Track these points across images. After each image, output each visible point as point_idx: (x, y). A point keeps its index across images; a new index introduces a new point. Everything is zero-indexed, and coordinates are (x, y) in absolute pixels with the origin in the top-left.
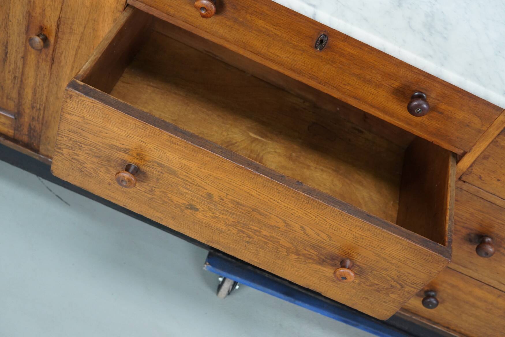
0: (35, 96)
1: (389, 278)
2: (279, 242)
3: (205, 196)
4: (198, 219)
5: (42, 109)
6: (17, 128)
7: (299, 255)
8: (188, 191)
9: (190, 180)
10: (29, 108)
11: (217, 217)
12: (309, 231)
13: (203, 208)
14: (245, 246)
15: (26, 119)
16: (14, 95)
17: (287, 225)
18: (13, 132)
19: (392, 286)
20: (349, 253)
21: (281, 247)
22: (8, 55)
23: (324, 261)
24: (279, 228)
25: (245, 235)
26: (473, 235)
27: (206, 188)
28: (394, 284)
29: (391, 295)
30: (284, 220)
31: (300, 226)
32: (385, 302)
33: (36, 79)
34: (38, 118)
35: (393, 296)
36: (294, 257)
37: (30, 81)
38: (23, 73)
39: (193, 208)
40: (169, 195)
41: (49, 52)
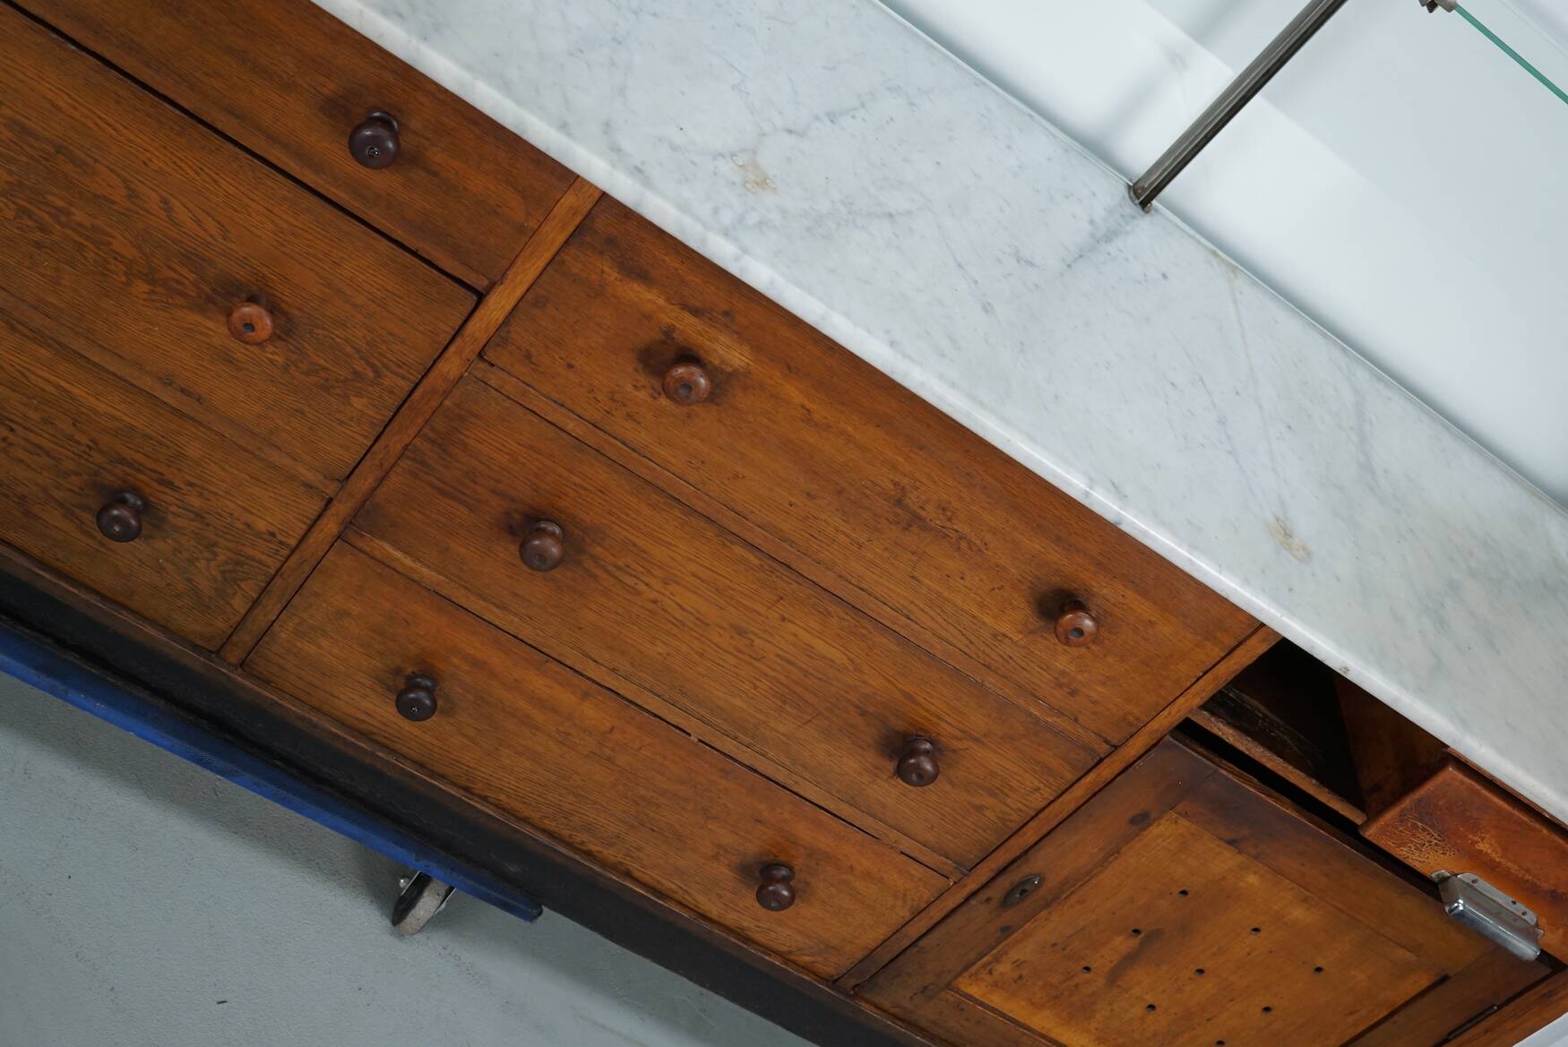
1: (349, 349)
2: (110, 243)
7: (152, 282)
12: (180, 213)
14: (31, 257)
17: (133, 195)
19: (355, 373)
20: (264, 276)
21: (116, 259)
23: (209, 300)
24: (114, 202)
25: (30, 223)
26: (517, 516)
28: (360, 366)
29: (354, 400)
30: (124, 181)
31: (162, 197)
32: (341, 423)
35: (357, 402)
36: (142, 287)
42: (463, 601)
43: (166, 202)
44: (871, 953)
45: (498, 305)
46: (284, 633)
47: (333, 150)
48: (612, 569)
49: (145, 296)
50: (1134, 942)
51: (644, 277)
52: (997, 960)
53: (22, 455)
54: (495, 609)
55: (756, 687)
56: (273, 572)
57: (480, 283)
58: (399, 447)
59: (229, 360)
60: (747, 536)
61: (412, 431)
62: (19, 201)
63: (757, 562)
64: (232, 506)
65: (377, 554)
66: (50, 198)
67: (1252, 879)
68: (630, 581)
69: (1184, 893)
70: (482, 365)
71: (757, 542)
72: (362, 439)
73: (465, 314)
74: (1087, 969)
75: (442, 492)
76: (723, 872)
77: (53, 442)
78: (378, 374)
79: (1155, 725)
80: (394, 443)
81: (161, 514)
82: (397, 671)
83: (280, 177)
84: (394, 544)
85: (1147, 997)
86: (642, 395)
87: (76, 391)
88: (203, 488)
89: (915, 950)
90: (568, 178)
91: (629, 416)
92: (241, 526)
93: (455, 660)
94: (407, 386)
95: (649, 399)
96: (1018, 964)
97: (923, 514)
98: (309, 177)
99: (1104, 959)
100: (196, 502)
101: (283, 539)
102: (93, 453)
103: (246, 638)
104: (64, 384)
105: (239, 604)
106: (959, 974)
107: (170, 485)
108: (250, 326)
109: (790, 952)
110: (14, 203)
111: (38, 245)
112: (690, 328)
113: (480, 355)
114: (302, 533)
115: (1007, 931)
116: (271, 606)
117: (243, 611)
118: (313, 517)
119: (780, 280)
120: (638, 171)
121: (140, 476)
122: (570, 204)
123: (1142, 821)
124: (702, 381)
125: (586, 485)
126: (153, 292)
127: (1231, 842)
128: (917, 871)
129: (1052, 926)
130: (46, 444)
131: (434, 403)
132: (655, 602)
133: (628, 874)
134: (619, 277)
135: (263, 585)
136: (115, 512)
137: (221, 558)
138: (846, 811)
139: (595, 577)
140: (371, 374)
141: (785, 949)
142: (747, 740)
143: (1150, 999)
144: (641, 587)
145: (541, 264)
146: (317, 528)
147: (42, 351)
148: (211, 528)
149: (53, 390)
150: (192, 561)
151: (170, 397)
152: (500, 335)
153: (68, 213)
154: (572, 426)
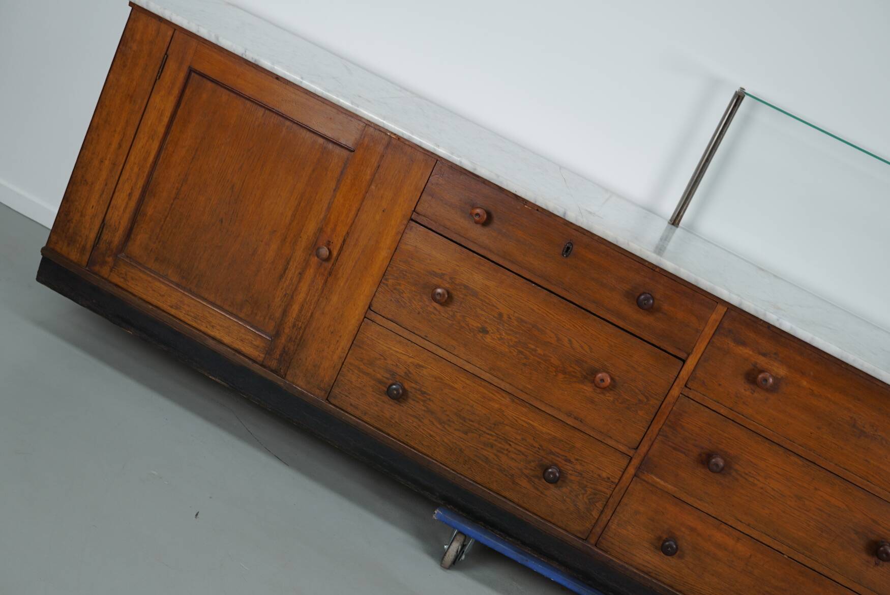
0: (300, 313)
1: (637, 391)
2: (550, 360)
3: (496, 315)
4: (486, 343)
5: (303, 327)
6: (269, 352)
7: (564, 373)
8: (483, 313)
9: (487, 301)
10: (289, 328)
11: (503, 339)
13: (493, 330)
14: (522, 370)
15: (283, 340)
16: (278, 314)
17: (559, 340)
18: (263, 356)
19: (640, 400)
21: (552, 366)
22: (287, 271)
23: (585, 378)
24: (551, 344)
25: (523, 356)
27: (499, 307)
28: (641, 397)
29: (639, 412)
30: (556, 335)
31: (568, 339)
32: (635, 423)
33: (307, 295)
34: (296, 338)
35: (641, 413)
36: (561, 376)
37: (301, 297)
38: (296, 289)
39: (484, 331)
40: (468, 319)
41: (329, 265)
42: (684, 499)
43: (570, 340)
45: (691, 363)
46: (613, 526)
47: (629, 310)
48: (743, 475)
49: (562, 380)
51: (744, 344)
53: (513, 456)
54: (698, 501)
56: (608, 496)
57: (683, 355)
58: (657, 429)
59: (593, 402)
60: (795, 451)
61: (662, 423)
62: (519, 349)
63: (800, 462)
64: (592, 467)
65: (650, 481)
66: (529, 345)
68: (751, 479)
70: (687, 389)
71: (800, 453)
72: (643, 429)
73: (679, 369)
75: (674, 449)
77: (525, 448)
78: (648, 399)
80: (655, 428)
81: (565, 475)
82: (659, 538)
83: (610, 325)
84: (656, 475)
86: (748, 393)
87: (535, 424)
88: (582, 461)
90: (715, 301)
91: (744, 403)
92: (597, 476)
93: (683, 529)
94: (659, 403)
95: (751, 394)
97: (865, 430)
98: (621, 324)
100: (579, 467)
101: (613, 480)
102: (540, 451)
103: (598, 530)
104: (531, 422)
105: (595, 514)
107: (570, 461)
108: (602, 380)
110: (517, 349)
111: (525, 365)
112: (762, 361)
113: (686, 386)
114: (620, 476)
116: (609, 512)
117: (597, 517)
118: (624, 468)
120: (739, 295)
121: (558, 459)
122: (716, 316)
124: (771, 381)
125: (730, 437)
126: (565, 378)
130: (523, 450)
131: (670, 409)
132: (762, 488)
134: (735, 345)
135: (605, 503)
136: (550, 470)
137: (589, 492)
139: (737, 480)
140: (646, 400)
142: (807, 553)
144: (756, 482)
145: (706, 344)
146: (626, 472)
147: (524, 409)
148: (585, 479)
149: (527, 425)
150: (576, 496)
151: (570, 421)
152: (693, 376)
153: (535, 350)
154: (722, 411)
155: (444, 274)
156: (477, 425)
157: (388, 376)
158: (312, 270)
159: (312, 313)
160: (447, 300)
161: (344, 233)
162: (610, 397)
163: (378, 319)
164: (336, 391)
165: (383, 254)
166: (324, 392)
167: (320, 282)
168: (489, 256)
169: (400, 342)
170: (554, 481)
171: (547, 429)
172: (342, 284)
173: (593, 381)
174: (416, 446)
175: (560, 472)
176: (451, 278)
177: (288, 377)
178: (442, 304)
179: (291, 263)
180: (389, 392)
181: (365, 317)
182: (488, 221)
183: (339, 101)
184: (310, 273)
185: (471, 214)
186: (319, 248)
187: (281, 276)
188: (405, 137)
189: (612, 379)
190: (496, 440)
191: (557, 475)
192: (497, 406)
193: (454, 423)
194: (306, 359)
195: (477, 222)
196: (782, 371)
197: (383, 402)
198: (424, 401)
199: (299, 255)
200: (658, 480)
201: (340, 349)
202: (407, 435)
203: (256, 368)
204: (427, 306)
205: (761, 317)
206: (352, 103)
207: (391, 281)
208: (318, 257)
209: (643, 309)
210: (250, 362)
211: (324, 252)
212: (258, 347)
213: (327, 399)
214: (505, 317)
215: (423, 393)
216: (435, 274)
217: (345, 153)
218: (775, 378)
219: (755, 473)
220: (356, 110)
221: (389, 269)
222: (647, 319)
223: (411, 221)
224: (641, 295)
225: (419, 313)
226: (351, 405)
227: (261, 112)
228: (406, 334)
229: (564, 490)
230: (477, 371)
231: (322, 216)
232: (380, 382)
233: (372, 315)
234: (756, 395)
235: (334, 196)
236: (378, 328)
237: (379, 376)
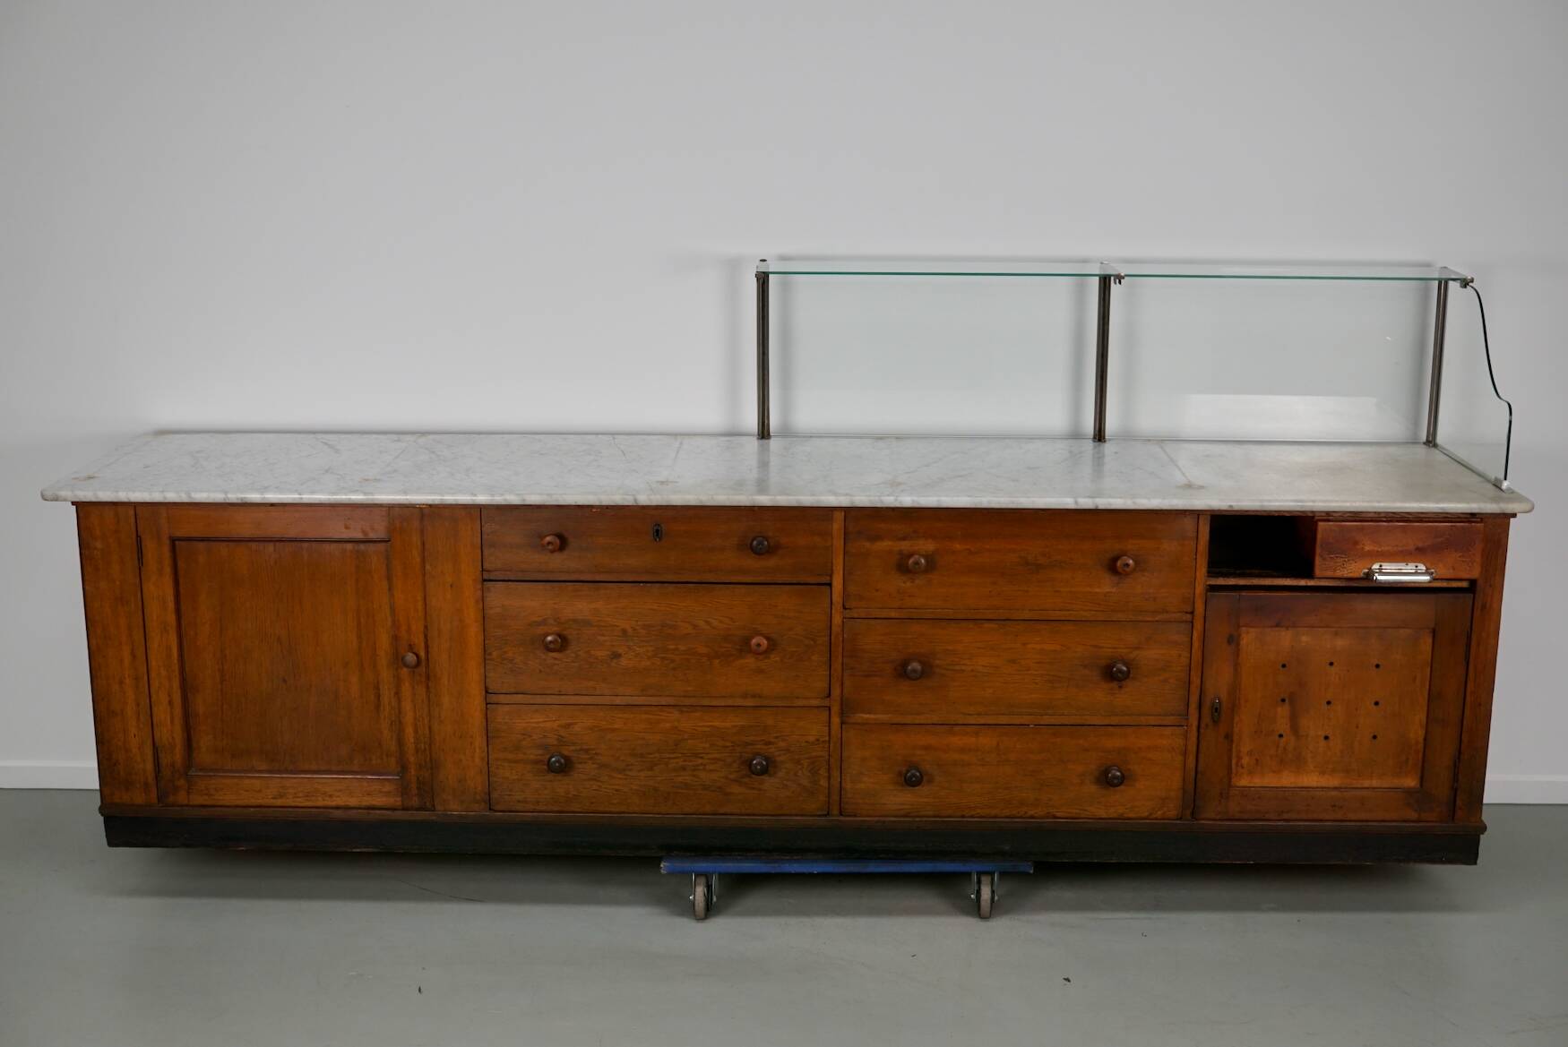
0: (417, 734)
1: (800, 638)
2: (697, 652)
3: (620, 634)
4: (624, 668)
5: (427, 748)
6: (404, 790)
7: (718, 657)
8: (606, 638)
10: (413, 755)
11: (638, 654)
12: (715, 623)
13: (624, 650)
14: (674, 675)
15: (412, 771)
16: (394, 748)
17: (695, 626)
18: (399, 799)
19: (807, 646)
20: (753, 624)
21: (702, 656)
23: (741, 651)
24: (689, 634)
25: (668, 662)
27: (618, 624)
28: (806, 642)
29: (812, 658)
30: (690, 623)
31: (704, 620)
32: (814, 671)
33: (415, 712)
34: (425, 761)
35: (815, 658)
36: (717, 662)
37: (409, 718)
38: (400, 712)
39: (617, 656)
40: (593, 652)
41: (422, 669)
42: (902, 721)
43: (706, 622)
44: (1184, 791)
45: (837, 583)
46: (848, 786)
47: (751, 562)
48: (947, 667)
49: (719, 665)
50: (1287, 706)
51: (878, 538)
52: (1239, 758)
53: (712, 767)
54: (916, 716)
55: (1036, 683)
56: (827, 757)
57: (825, 580)
58: (840, 666)
59: (761, 671)
60: (984, 617)
61: (840, 657)
62: (660, 655)
63: (995, 626)
64: (795, 737)
65: (860, 721)
66: (669, 647)
67: (1304, 638)
68: (957, 668)
69: (1284, 666)
70: (848, 611)
71: (990, 617)
72: (825, 673)
73: (830, 595)
74: (1281, 736)
75: (866, 676)
76: (1092, 788)
77: (719, 753)
78: (815, 641)
79: (1198, 591)
80: (837, 666)
81: (772, 759)
82: (900, 774)
83: (739, 586)
84: (863, 712)
85: (1320, 733)
86: (908, 584)
87: (716, 724)
88: (781, 736)
89: (1199, 776)
90: (828, 512)
91: (910, 596)
92: (804, 745)
93: (918, 752)
94: (827, 639)
95: (912, 584)
96: (1250, 753)
97: (1039, 562)
98: (748, 579)
99: (1282, 725)
100: (782, 744)
101: (823, 740)
102: (735, 748)
103: (835, 797)
104: (711, 724)
105: (824, 783)
106: (1230, 779)
107: (770, 743)
108: (759, 645)
109: (1151, 814)
110: (659, 657)
111: (674, 669)
112: (905, 546)
113: (845, 608)
114: (827, 731)
115: (1229, 737)
116: (836, 773)
117: (827, 785)
118: (827, 721)
119: (915, 498)
120: (847, 495)
121: (756, 747)
122: (837, 525)
123: (1233, 640)
124: (923, 561)
125: (914, 637)
126: (721, 661)
127: (1277, 626)
128: (1168, 731)
129: (1245, 723)
130: (717, 756)
131: (841, 639)
132: (972, 671)
133: (1055, 817)
134: (870, 544)
135: (827, 767)
136: (755, 762)
137: (805, 764)
138: (1115, 720)
139: (944, 675)
140: (812, 643)
141: (1146, 814)
142: (1050, 712)
143: (1322, 733)
144: (963, 668)
145: (841, 557)
146: (832, 725)
147: (696, 714)
148: (794, 753)
149: (708, 729)
150: (796, 775)
151: (750, 702)
152: (846, 595)
153: (677, 649)
154: (893, 614)
155: (545, 620)
156: (657, 755)
157: (540, 752)
158: (407, 684)
159: (430, 728)
160: (563, 643)
161: (422, 629)
162: (775, 658)
163: (502, 699)
164: (495, 795)
165: (473, 631)
166: (483, 803)
167: (421, 690)
168: (582, 578)
169: (536, 711)
170: (765, 771)
171: (730, 722)
172: (446, 683)
173: (750, 651)
174: (607, 809)
175: (767, 759)
176: (555, 620)
177: (438, 807)
178: (559, 651)
179: (381, 687)
180: (551, 769)
181: (487, 704)
182: (563, 543)
183: (350, 499)
184: (406, 689)
185: (543, 546)
186: (403, 659)
187: (378, 707)
188: (437, 502)
189: (768, 639)
190: (685, 761)
191: (764, 763)
192: (668, 725)
193: (632, 765)
194: (447, 778)
195: (552, 552)
196: (930, 546)
197: (551, 781)
198: (591, 759)
199: (386, 675)
200: (868, 716)
201: (477, 750)
202: (592, 803)
203: (399, 815)
204: (545, 660)
205: (879, 505)
206: (365, 494)
207: (495, 654)
208: (407, 666)
209: (762, 554)
210: (389, 812)
211: (411, 658)
212: (389, 792)
213: (490, 809)
214: (630, 630)
215: (587, 751)
216: (539, 624)
217: (382, 547)
218: (926, 557)
219: (957, 660)
220: (373, 499)
221: (486, 642)
222: (772, 562)
223: (485, 583)
224: (753, 541)
225: (541, 671)
226: (519, 801)
227: (271, 547)
228: (539, 699)
229: (780, 774)
230: (629, 700)
231: (389, 623)
232: (536, 762)
233: (493, 698)
234: (917, 582)
235: (392, 596)
236: (506, 708)
237: (532, 757)
